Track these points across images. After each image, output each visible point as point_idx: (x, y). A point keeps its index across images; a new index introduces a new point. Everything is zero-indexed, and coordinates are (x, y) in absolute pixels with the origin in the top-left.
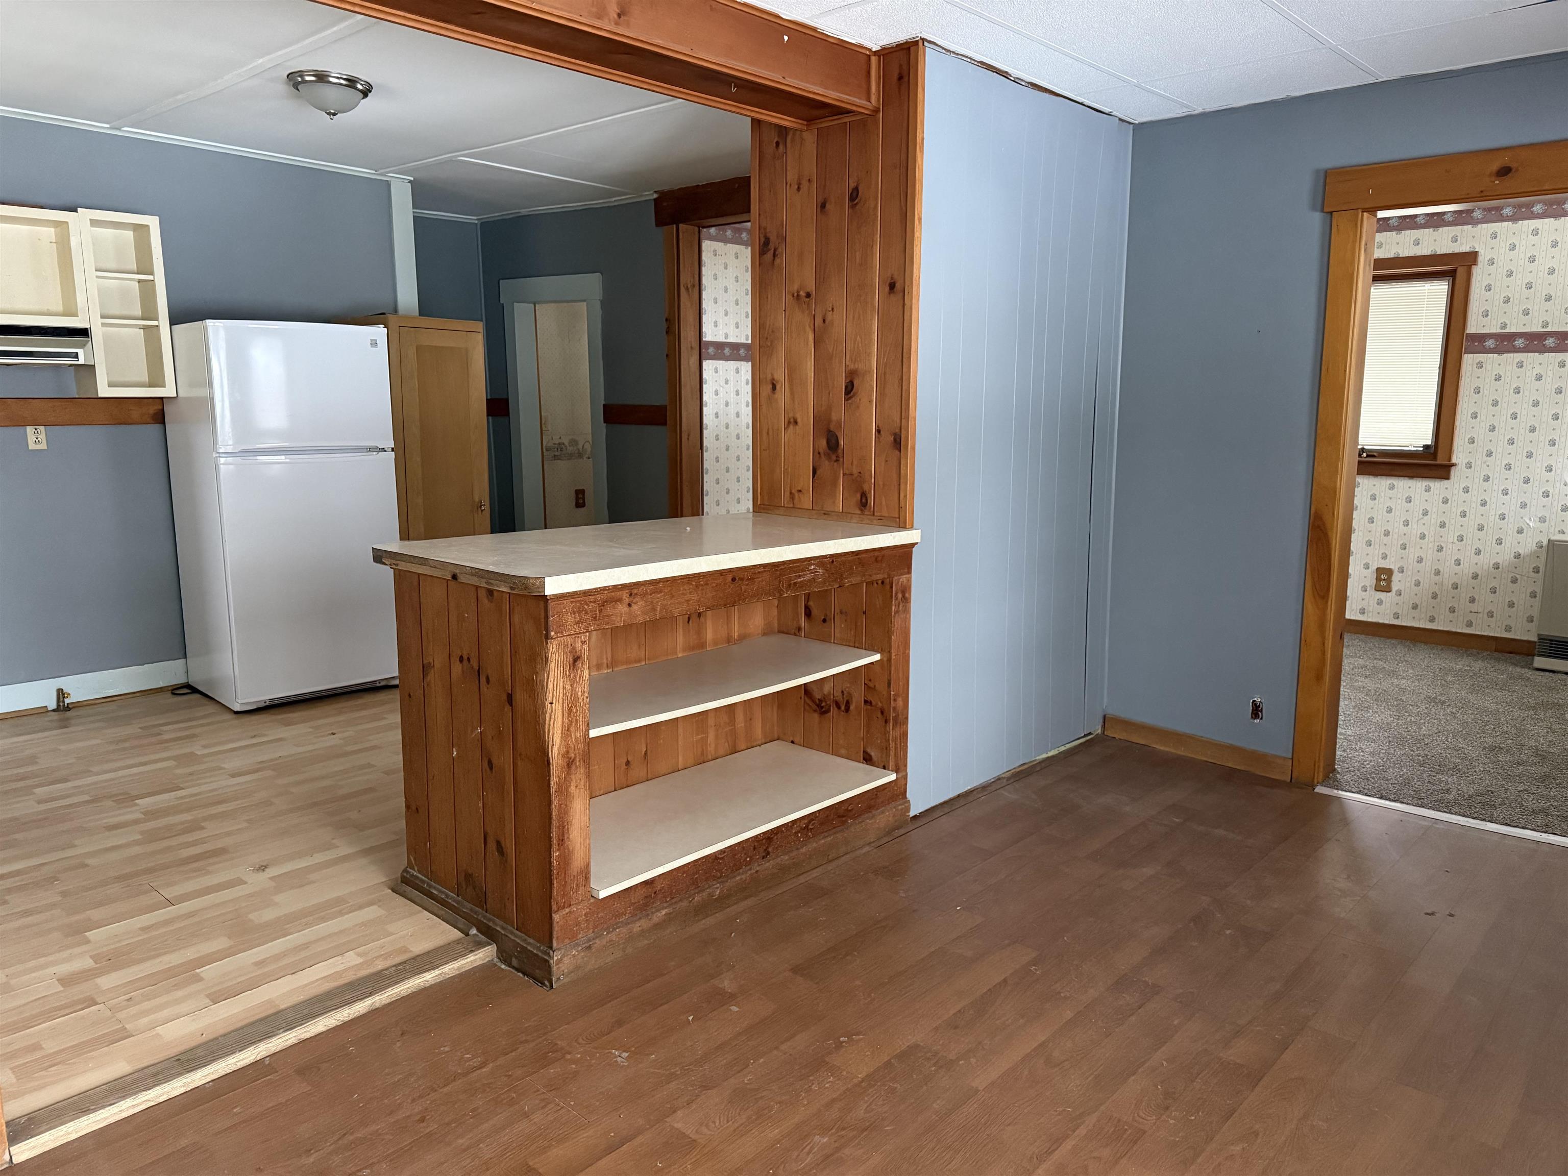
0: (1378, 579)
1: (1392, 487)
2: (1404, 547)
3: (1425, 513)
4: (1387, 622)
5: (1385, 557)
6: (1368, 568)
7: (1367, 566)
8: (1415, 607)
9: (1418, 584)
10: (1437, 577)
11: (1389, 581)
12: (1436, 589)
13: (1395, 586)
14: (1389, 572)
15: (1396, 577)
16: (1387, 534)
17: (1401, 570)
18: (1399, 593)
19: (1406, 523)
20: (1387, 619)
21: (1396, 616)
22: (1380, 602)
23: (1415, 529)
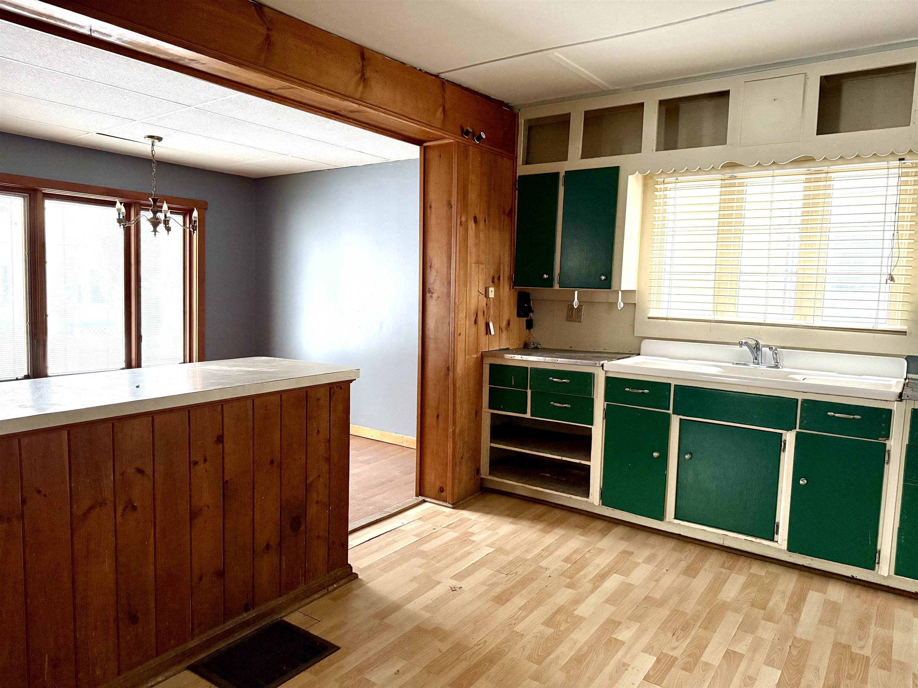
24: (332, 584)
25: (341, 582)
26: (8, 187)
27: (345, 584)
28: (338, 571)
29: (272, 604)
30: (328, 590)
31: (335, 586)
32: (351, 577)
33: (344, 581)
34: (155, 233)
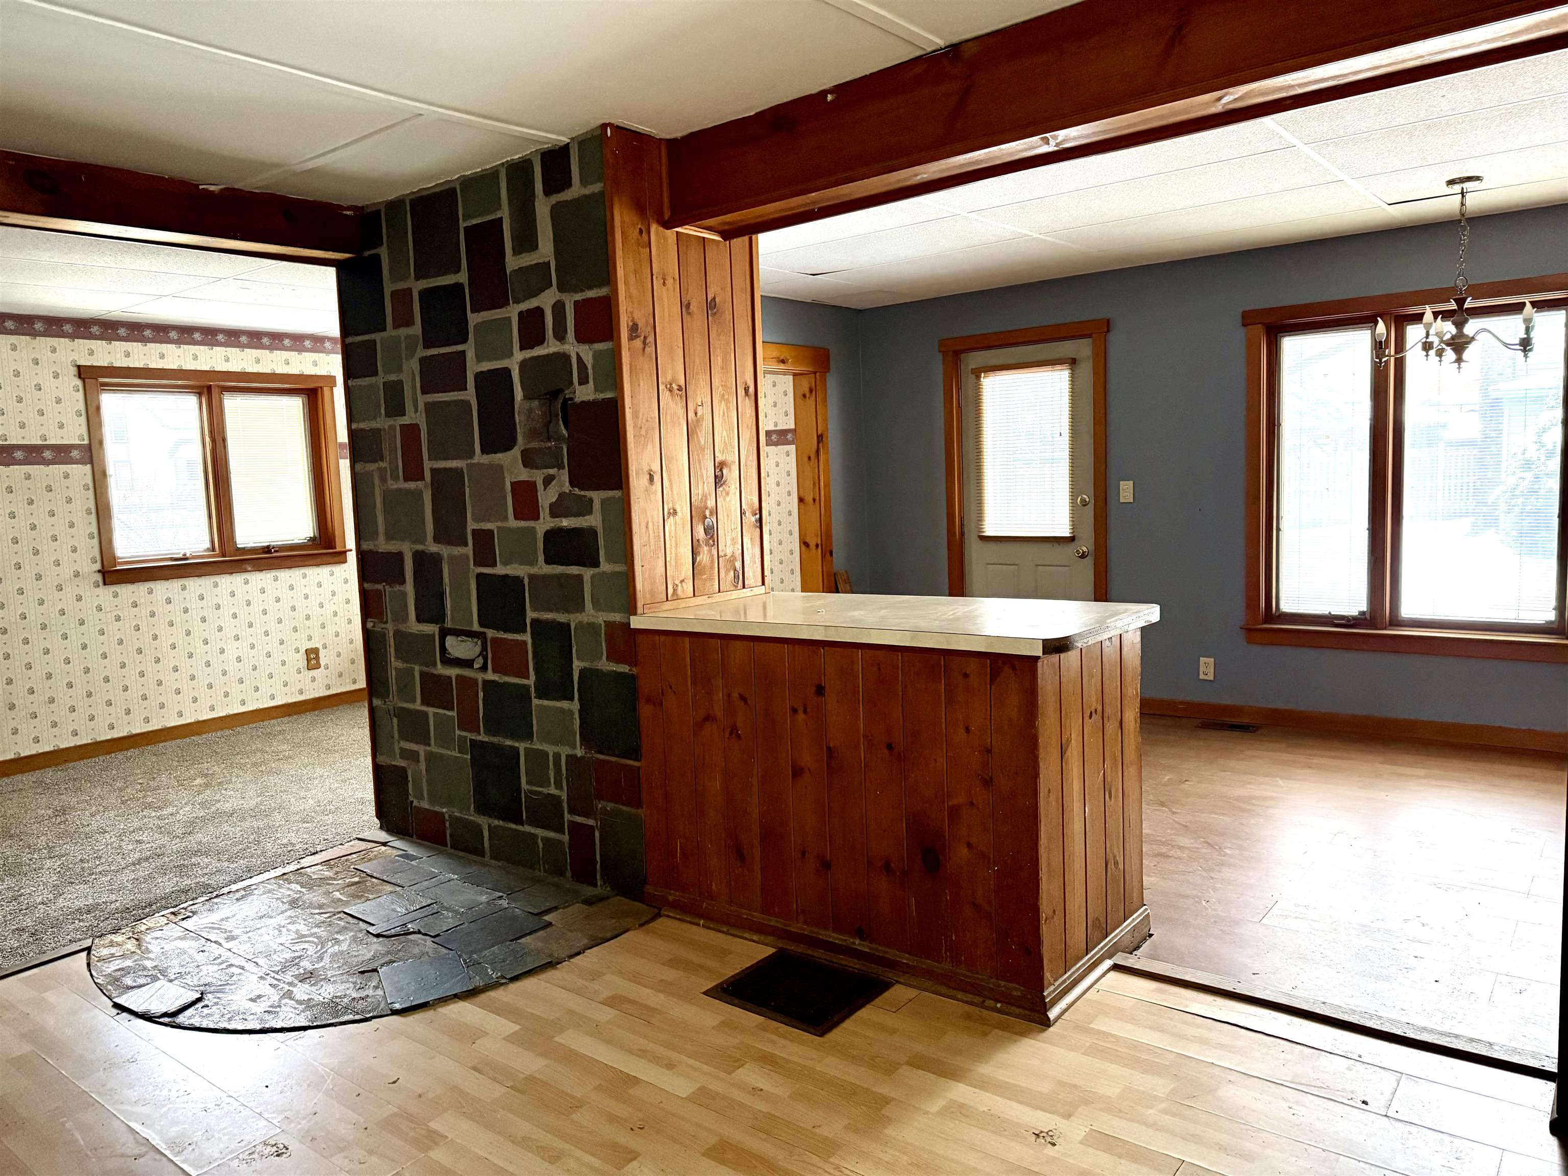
0: (308, 660)
1: (305, 576)
2: (323, 626)
3: (334, 594)
4: (321, 695)
5: (310, 638)
6: (299, 652)
7: (297, 651)
8: (340, 675)
9: (339, 655)
10: (352, 646)
11: (317, 658)
12: (352, 656)
13: (322, 663)
14: (316, 651)
15: (322, 653)
16: (308, 618)
17: (325, 647)
18: (327, 668)
19: (321, 606)
20: (322, 693)
21: (328, 687)
22: (313, 680)
23: (329, 609)
24: (997, 1001)
25: (1013, 1009)
26: (1355, 318)
27: (1017, 1016)
28: (1016, 989)
29: (892, 954)
30: (984, 1001)
31: (999, 1005)
32: (1036, 1016)
33: (1018, 1011)
34: (1459, 365)
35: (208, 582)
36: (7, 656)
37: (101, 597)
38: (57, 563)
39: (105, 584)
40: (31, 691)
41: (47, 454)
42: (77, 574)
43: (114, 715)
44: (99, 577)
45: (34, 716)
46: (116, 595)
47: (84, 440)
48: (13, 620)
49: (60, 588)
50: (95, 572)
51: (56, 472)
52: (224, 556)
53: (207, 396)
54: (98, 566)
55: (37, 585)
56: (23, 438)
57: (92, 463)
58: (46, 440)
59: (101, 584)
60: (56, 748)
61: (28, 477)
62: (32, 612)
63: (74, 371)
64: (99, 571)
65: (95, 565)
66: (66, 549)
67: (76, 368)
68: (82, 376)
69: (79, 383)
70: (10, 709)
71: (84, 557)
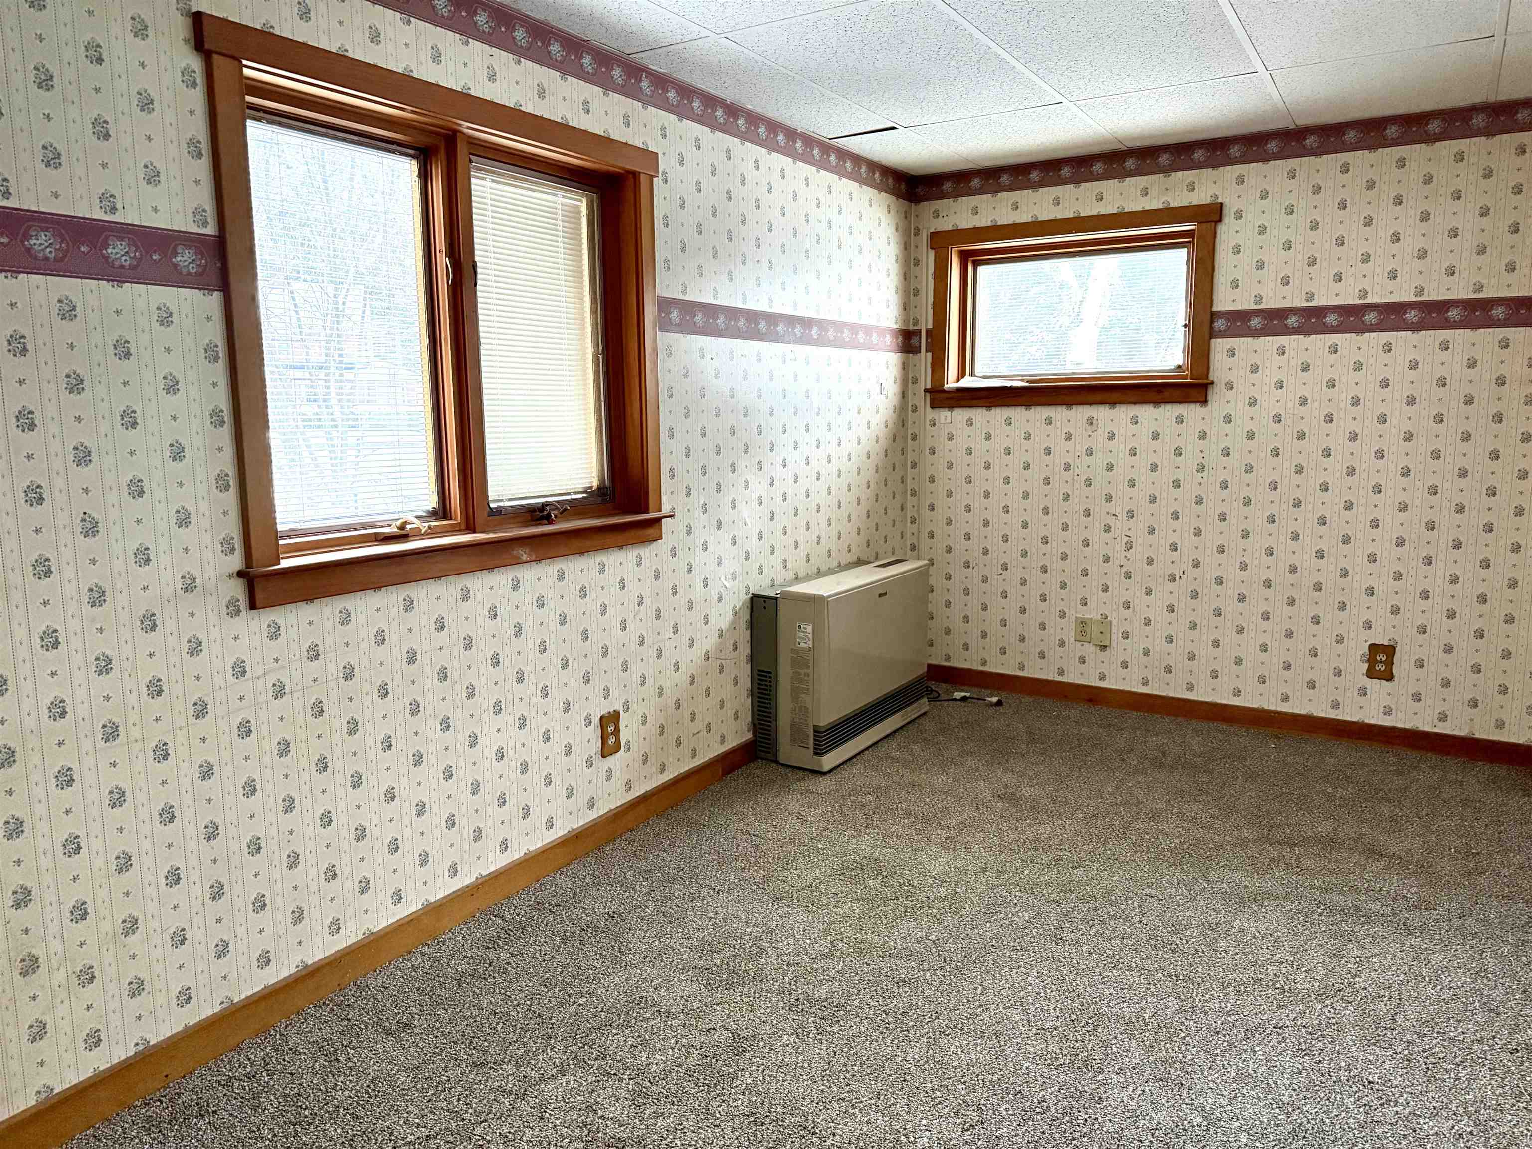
35: (452, 590)
36: (15, 829)
37: (244, 640)
38: (143, 557)
39: (253, 606)
40: (80, 912)
41: (117, 251)
42: (189, 586)
43: (269, 931)
44: (237, 590)
45: (88, 976)
46: (275, 633)
47: (205, 224)
48: (30, 723)
49: (150, 623)
50: (230, 576)
51: (141, 304)
52: (471, 528)
53: (444, 163)
54: (236, 562)
55: (93, 621)
56: (56, 195)
57: (225, 288)
58: (114, 210)
59: (243, 603)
60: (141, 1048)
61: (68, 312)
62: (81, 694)
63: (181, 28)
64: (240, 574)
65: (230, 558)
66: (165, 517)
67: (189, 21)
68: (207, 46)
69: (195, 63)
70: (24, 974)
71: (207, 538)
